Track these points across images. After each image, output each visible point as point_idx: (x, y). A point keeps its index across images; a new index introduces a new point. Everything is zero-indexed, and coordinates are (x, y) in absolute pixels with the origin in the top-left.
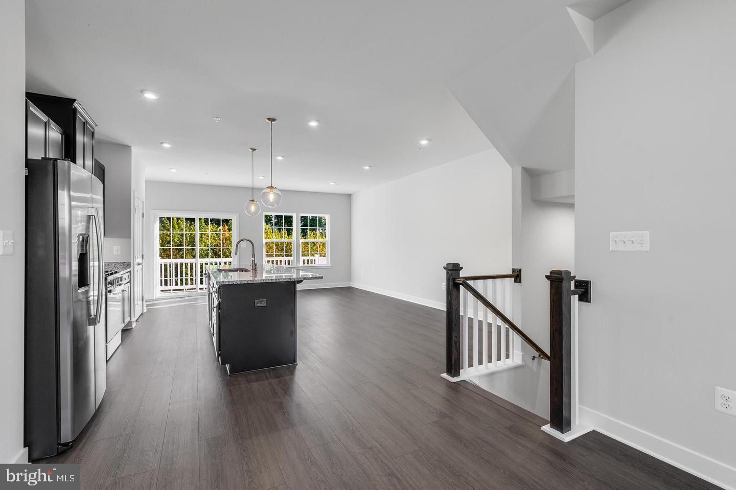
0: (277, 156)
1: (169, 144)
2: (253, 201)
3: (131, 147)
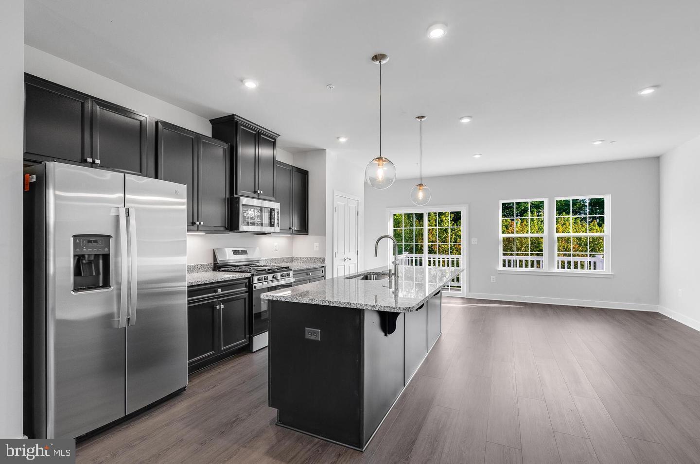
0: (461, 118)
1: (345, 137)
2: (421, 185)
3: (325, 149)
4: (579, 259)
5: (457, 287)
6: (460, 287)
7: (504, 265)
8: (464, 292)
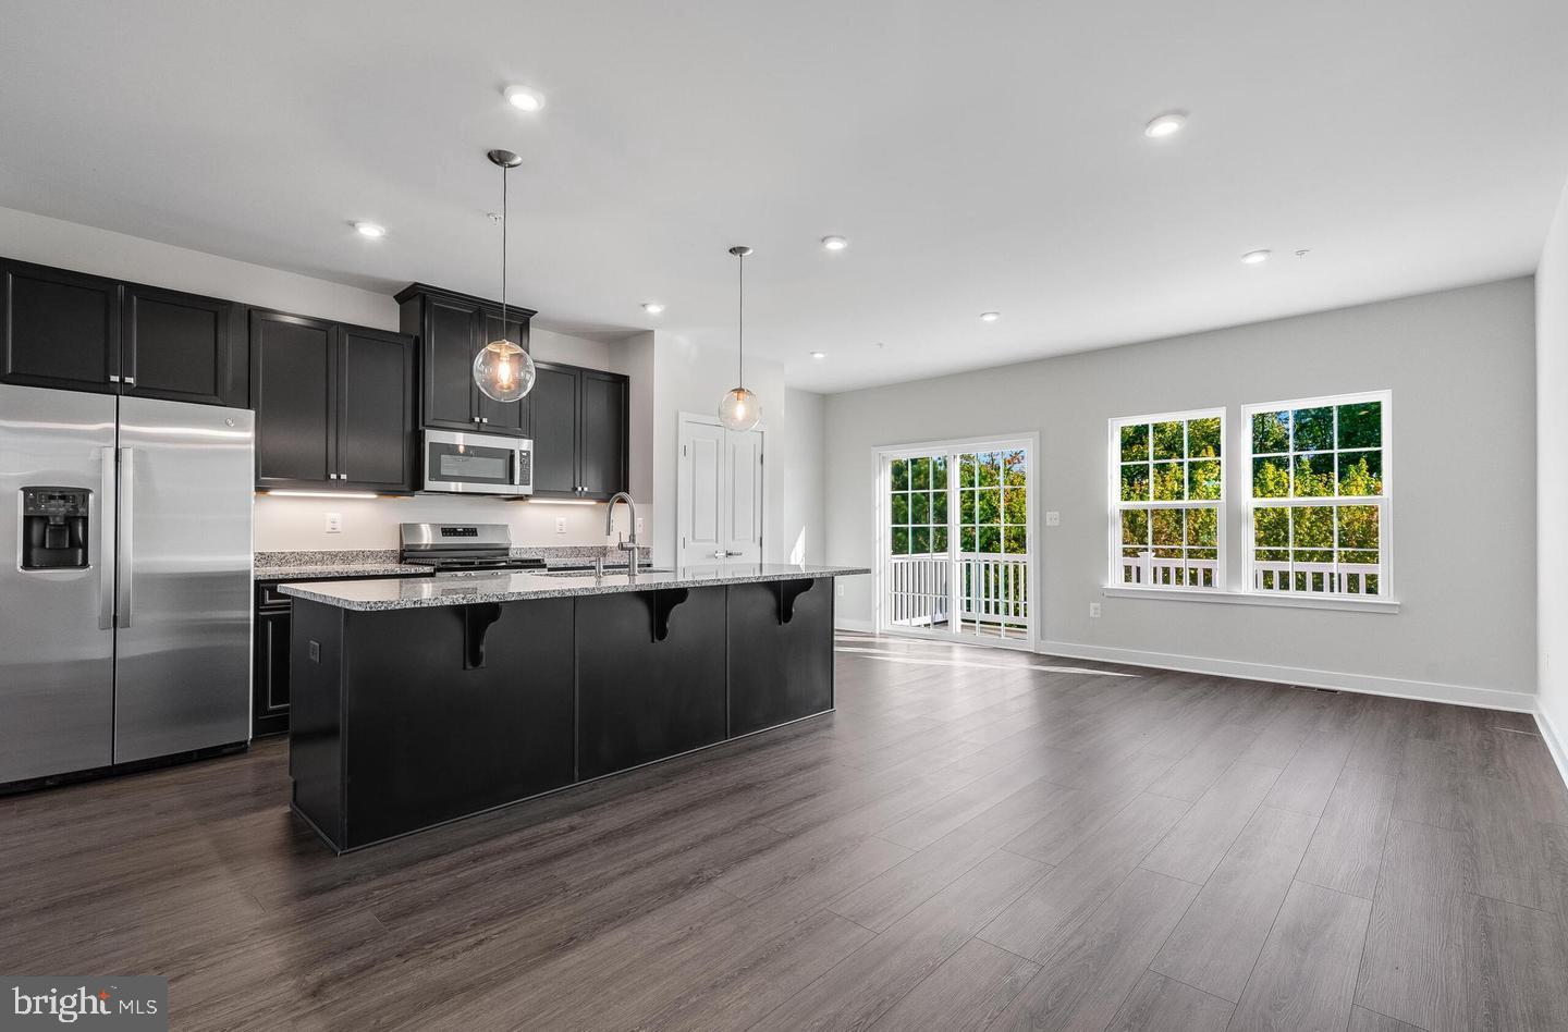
1: (659, 304)
4: (1310, 567)
5: (1019, 626)
6: (1025, 627)
7: (1128, 579)
8: (1030, 641)
